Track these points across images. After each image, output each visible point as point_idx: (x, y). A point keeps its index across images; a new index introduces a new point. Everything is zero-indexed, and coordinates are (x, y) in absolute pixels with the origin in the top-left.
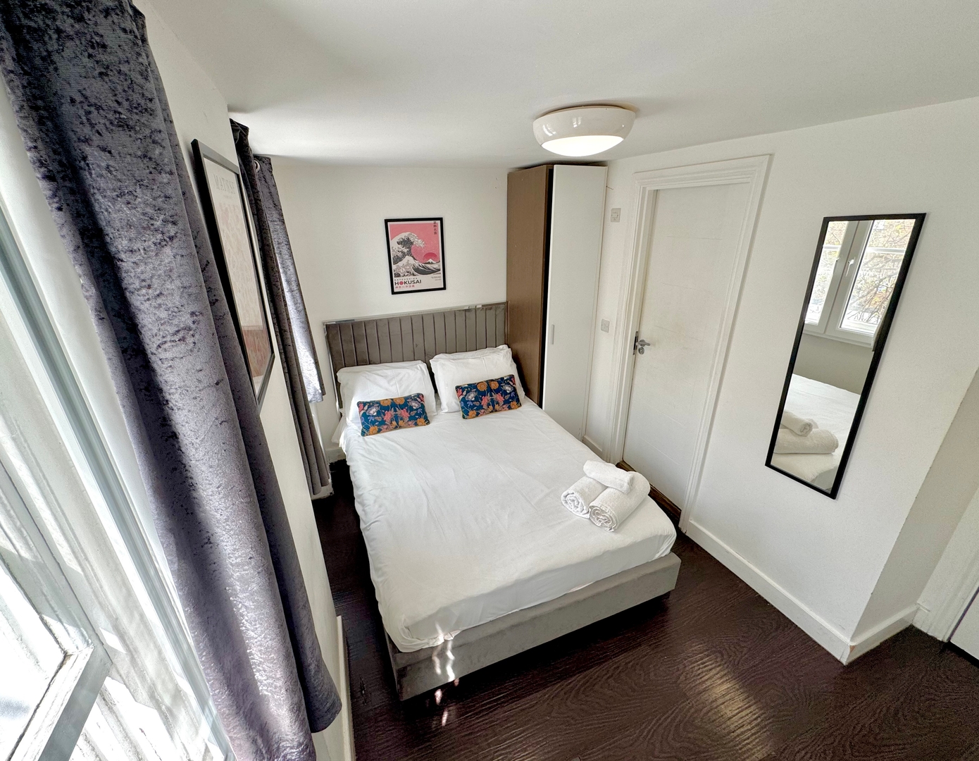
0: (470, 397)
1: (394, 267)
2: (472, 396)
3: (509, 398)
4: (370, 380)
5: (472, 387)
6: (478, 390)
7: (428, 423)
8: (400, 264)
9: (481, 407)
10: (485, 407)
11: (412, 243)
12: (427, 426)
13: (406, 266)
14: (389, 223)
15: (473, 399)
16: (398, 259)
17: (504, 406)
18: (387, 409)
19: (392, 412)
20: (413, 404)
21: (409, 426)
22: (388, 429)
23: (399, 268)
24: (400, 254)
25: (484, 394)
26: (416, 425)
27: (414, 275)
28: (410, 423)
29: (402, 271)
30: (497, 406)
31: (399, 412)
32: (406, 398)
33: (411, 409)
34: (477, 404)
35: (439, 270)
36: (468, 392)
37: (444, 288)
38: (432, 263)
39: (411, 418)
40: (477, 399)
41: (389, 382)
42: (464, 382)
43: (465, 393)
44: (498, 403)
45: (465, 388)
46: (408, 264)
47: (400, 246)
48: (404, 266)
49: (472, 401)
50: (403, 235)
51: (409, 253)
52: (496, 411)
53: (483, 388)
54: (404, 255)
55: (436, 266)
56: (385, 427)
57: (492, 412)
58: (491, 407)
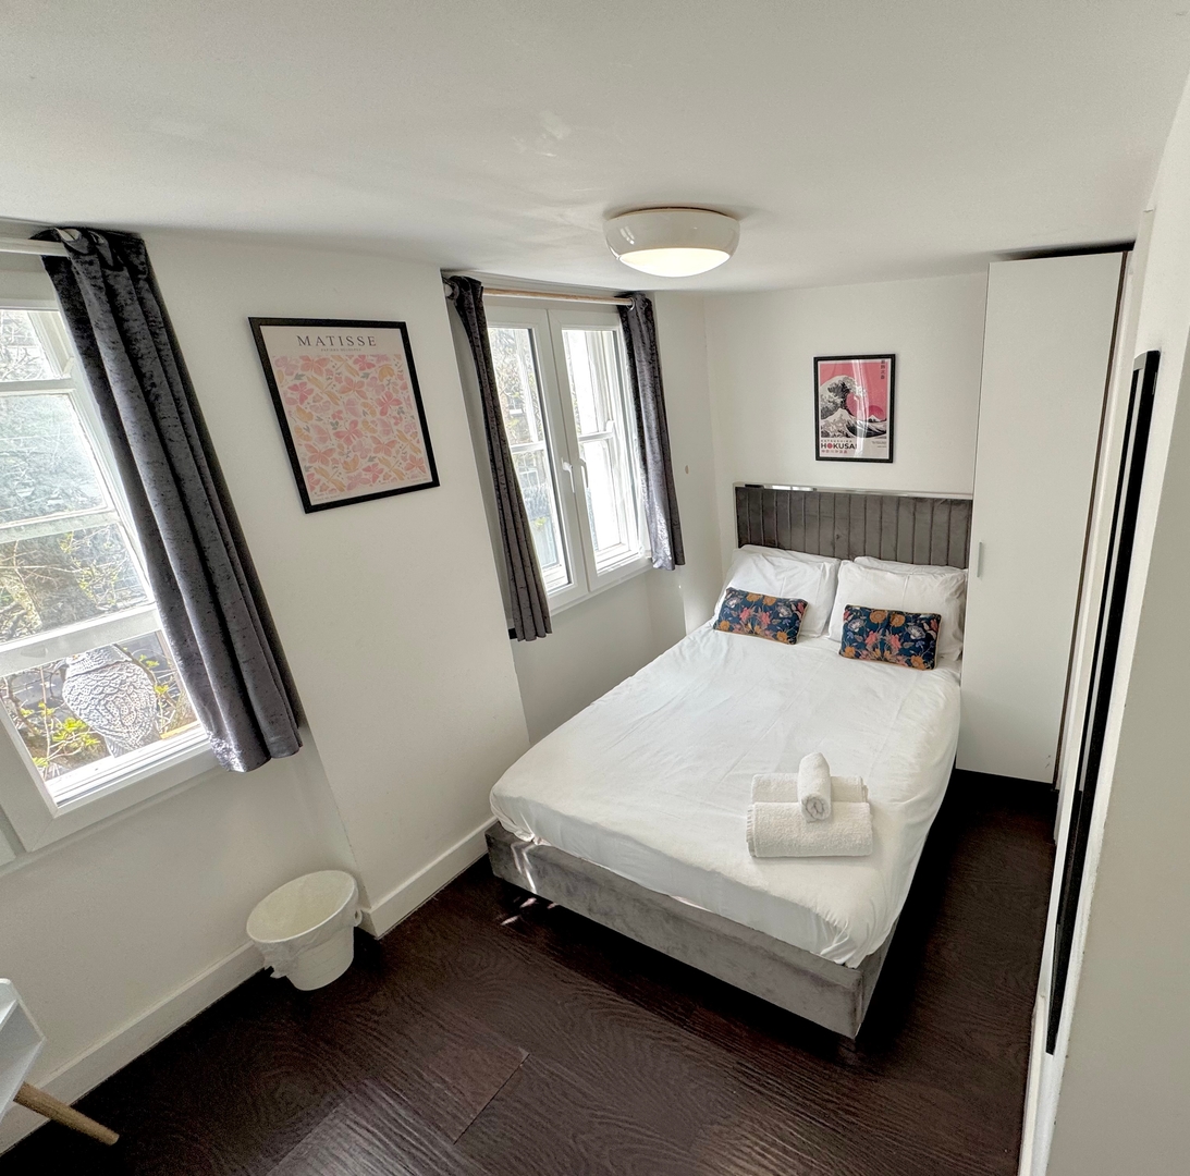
0: (854, 626)
1: (822, 423)
2: (856, 626)
3: (910, 649)
4: (757, 565)
5: (865, 612)
6: (868, 620)
7: (794, 642)
8: (830, 419)
9: (863, 646)
10: (869, 647)
11: (848, 391)
12: (790, 646)
13: (839, 422)
14: (819, 363)
15: (857, 630)
16: (828, 413)
17: (900, 658)
18: (749, 605)
19: (752, 611)
20: (782, 610)
21: (765, 636)
22: (740, 631)
23: (828, 424)
24: (831, 406)
25: (874, 628)
26: (775, 638)
27: (847, 436)
28: (767, 632)
29: (832, 429)
30: (887, 653)
31: (761, 614)
32: (780, 600)
33: (776, 615)
34: (860, 639)
35: (885, 432)
36: (854, 618)
37: (890, 460)
38: (875, 421)
39: (771, 627)
40: (861, 632)
41: (776, 575)
42: (857, 603)
43: (850, 618)
44: (889, 649)
45: (856, 611)
46: (841, 420)
47: (831, 394)
48: (835, 423)
49: (854, 633)
50: (838, 380)
51: (844, 405)
52: (886, 660)
53: (877, 619)
54: (836, 408)
55: (880, 426)
56: (738, 626)
57: (879, 659)
58: (878, 651)
